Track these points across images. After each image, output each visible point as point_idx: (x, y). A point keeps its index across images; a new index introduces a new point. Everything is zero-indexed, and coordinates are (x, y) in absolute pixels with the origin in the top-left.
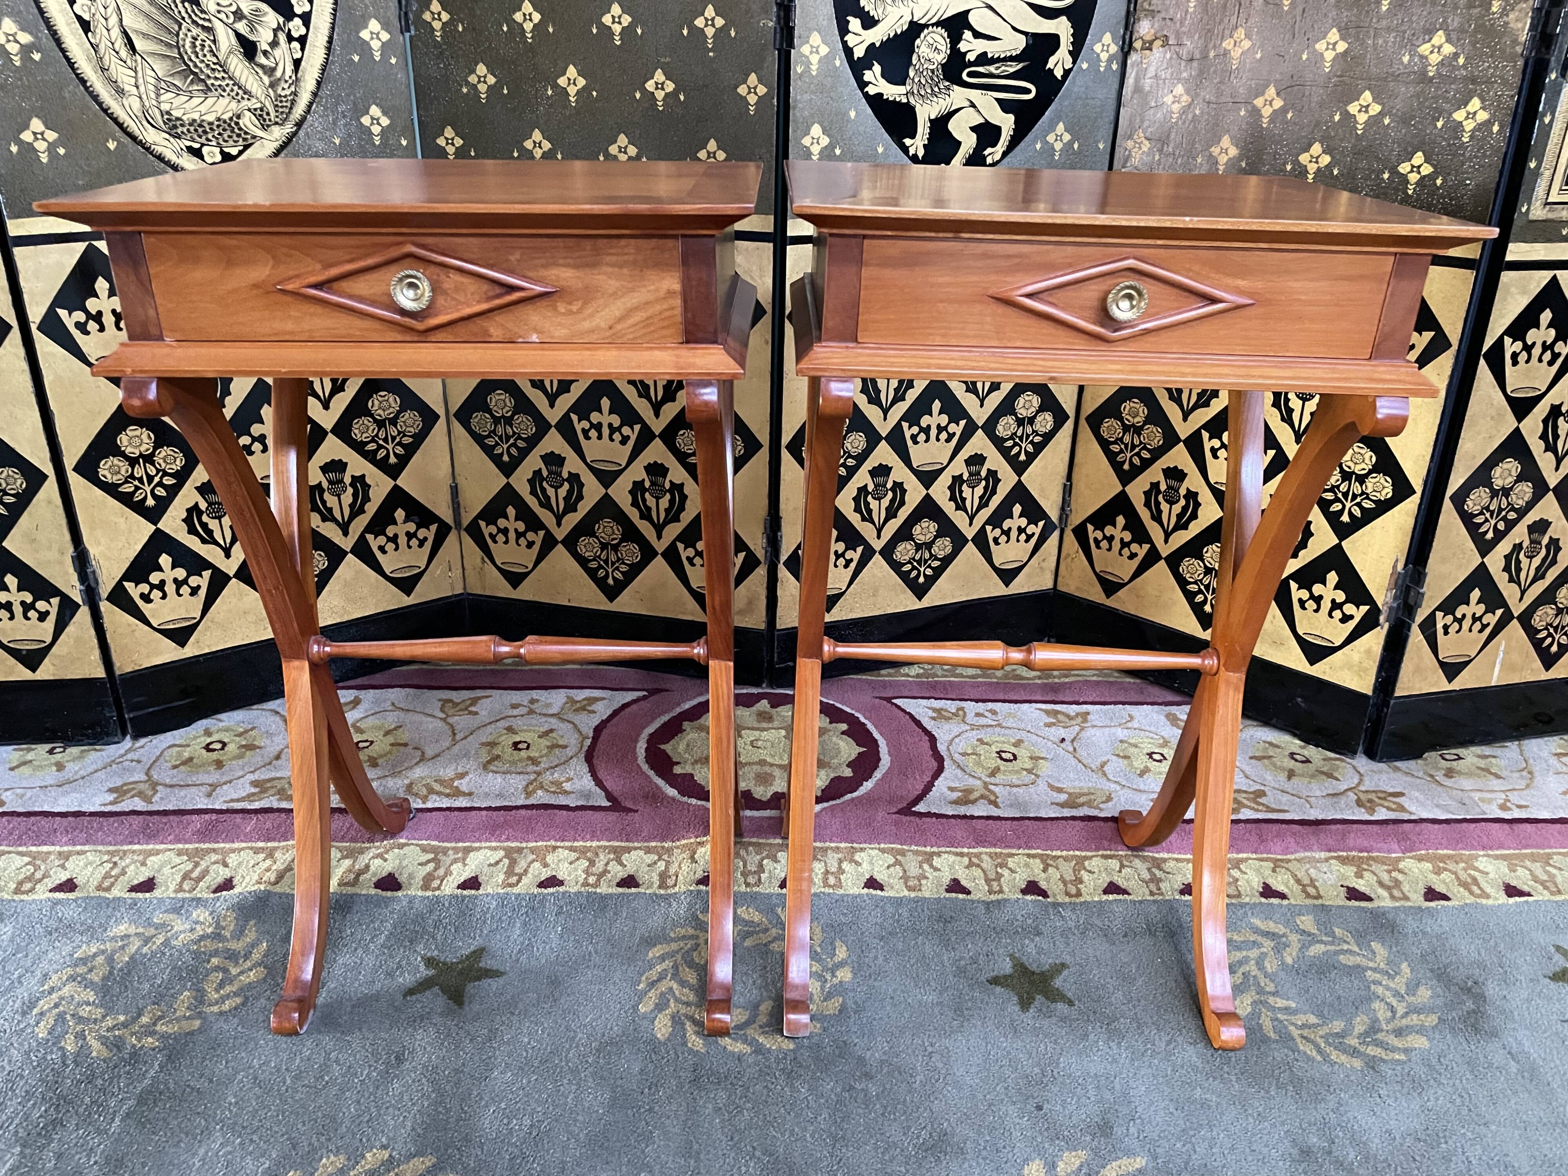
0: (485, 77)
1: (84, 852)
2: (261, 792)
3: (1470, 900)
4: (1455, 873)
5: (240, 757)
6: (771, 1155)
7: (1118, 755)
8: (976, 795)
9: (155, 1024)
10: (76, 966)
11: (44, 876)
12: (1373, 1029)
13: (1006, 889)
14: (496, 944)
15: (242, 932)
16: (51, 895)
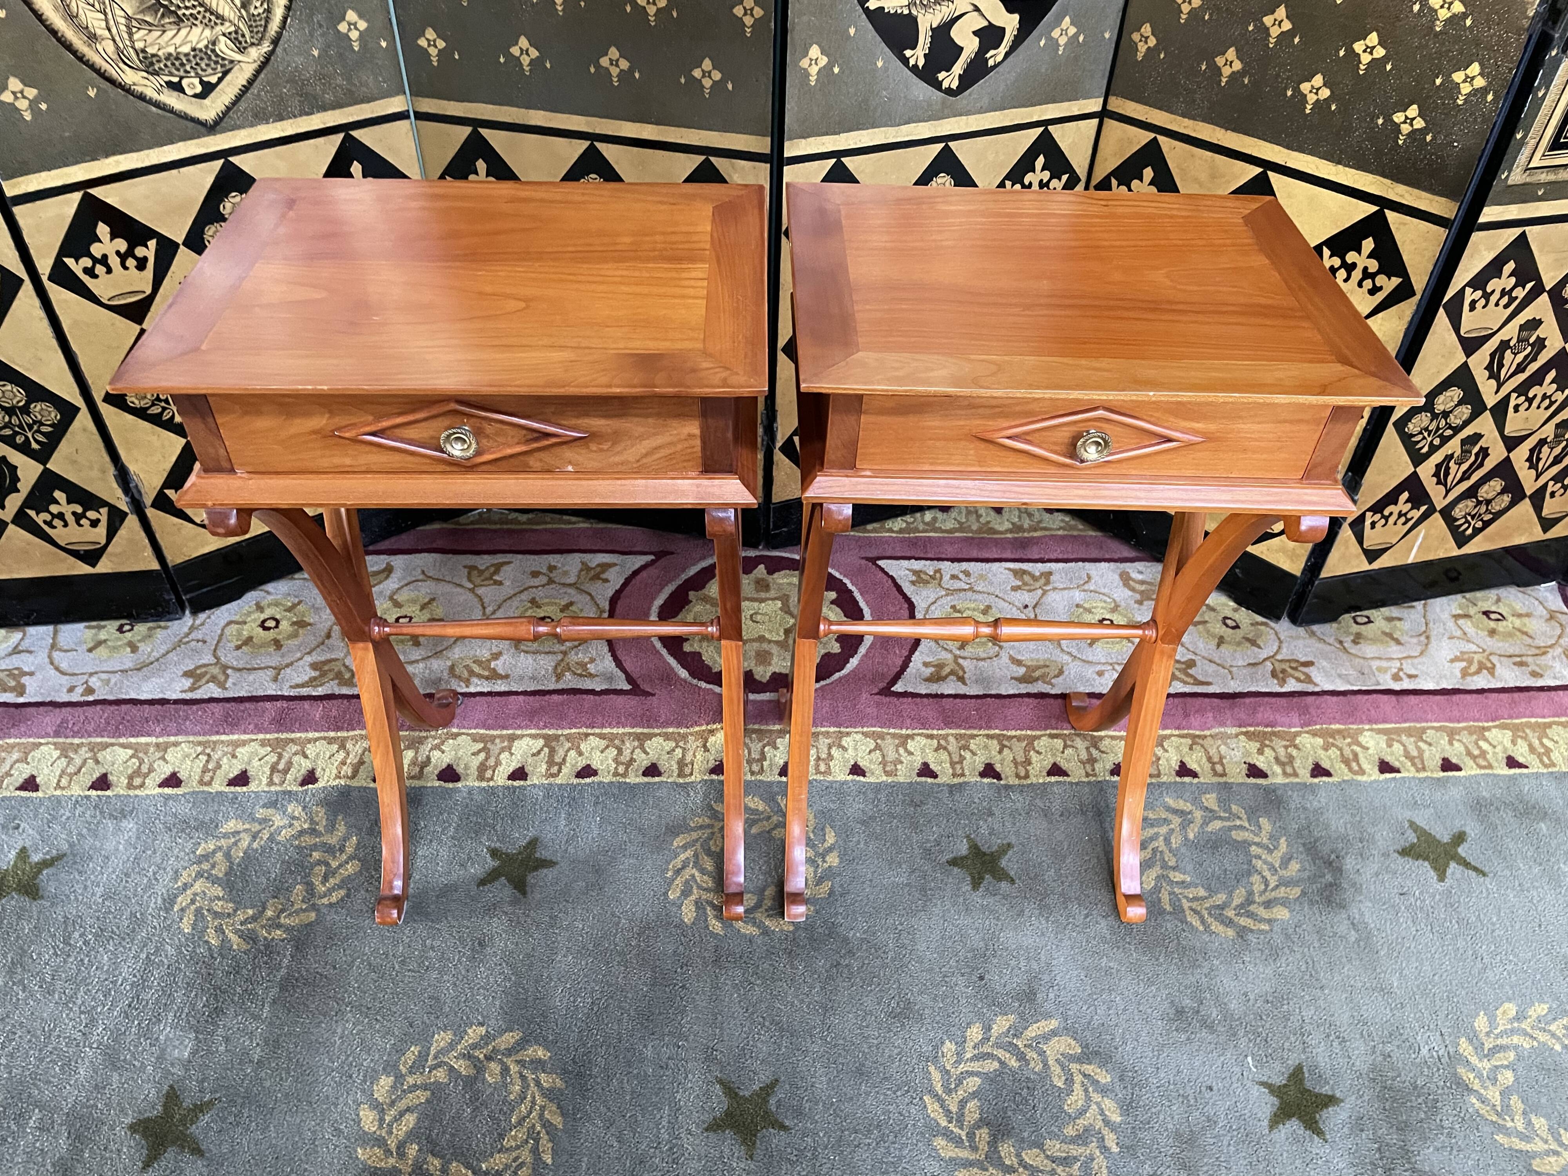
1: (179, 744)
2: (321, 676)
3: (1348, 776)
4: (1341, 750)
5: (295, 635)
8: (947, 670)
9: (278, 917)
10: (200, 863)
11: (150, 770)
12: (1248, 901)
13: (967, 772)
14: (548, 835)
15: (333, 826)
16: (160, 790)
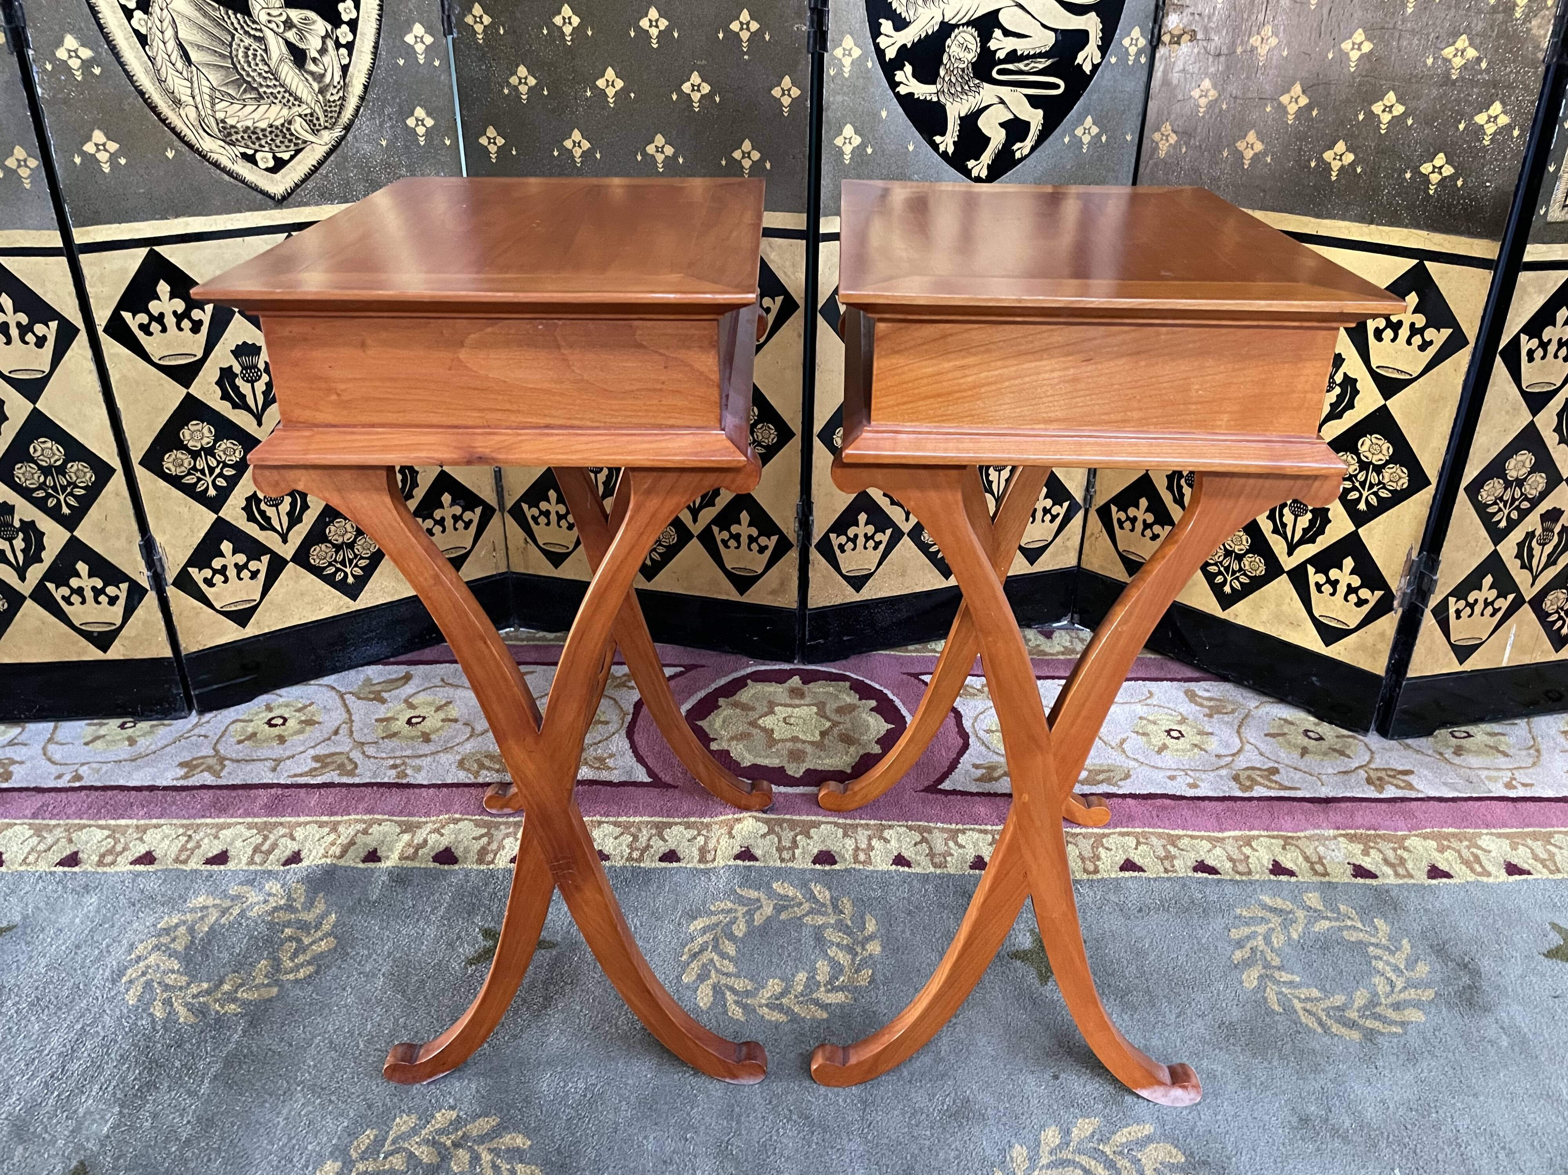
0: (526, 78)
1: (160, 826)
2: (322, 767)
3: (1472, 878)
4: (1459, 852)
5: (301, 732)
6: (807, 1118)
7: (1137, 733)
8: (1000, 772)
9: (236, 991)
10: (160, 936)
11: (125, 849)
12: (1373, 1002)
15: (312, 904)
16: (132, 867)
